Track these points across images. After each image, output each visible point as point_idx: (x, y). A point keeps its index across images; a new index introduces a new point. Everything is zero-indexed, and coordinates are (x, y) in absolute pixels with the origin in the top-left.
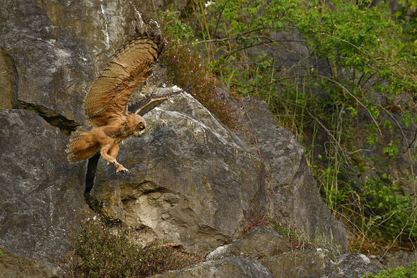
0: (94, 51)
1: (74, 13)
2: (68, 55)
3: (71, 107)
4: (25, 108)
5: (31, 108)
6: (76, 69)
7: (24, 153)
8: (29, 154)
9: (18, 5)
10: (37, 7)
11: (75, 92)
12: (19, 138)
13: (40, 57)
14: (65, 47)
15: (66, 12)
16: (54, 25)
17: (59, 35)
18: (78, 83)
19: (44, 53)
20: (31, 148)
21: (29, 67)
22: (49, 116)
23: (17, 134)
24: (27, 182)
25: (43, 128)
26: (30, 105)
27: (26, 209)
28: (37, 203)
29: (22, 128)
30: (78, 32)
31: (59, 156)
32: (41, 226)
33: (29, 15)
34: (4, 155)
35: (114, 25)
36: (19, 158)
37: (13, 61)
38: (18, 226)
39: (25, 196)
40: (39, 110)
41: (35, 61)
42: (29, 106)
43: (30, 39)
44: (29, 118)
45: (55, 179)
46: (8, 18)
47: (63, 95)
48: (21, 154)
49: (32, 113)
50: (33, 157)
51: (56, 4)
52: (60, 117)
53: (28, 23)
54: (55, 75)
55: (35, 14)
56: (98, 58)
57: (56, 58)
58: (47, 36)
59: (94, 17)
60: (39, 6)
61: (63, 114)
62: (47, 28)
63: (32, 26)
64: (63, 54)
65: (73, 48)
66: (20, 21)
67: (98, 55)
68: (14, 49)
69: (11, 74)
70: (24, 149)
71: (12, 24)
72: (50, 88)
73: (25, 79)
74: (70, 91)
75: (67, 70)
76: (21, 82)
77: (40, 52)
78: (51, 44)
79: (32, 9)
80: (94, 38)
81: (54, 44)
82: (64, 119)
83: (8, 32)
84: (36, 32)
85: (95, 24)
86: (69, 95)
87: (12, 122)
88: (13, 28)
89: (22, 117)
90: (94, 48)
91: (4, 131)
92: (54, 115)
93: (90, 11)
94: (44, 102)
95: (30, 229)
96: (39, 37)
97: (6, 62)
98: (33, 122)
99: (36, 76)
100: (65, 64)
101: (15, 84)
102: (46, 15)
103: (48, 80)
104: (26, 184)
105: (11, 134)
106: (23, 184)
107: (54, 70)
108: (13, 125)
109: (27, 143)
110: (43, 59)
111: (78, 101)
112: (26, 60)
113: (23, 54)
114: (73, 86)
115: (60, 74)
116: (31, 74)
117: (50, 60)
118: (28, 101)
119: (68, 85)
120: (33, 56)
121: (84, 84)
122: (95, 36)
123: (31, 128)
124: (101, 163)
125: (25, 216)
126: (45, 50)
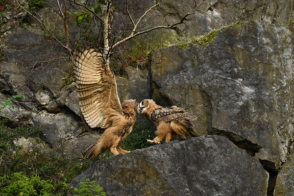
0: (273, 88)
1: (258, 57)
2: (253, 91)
3: (255, 134)
4: (218, 134)
5: (223, 134)
6: (259, 102)
7: (217, 170)
8: (221, 171)
9: (212, 51)
10: (227, 53)
11: (258, 121)
12: (214, 158)
13: (230, 93)
14: (250, 85)
15: (250, 57)
16: (241, 67)
17: (245, 75)
18: (261, 114)
19: (233, 89)
20: (223, 166)
21: (221, 101)
22: (237, 140)
23: (211, 155)
24: (220, 194)
25: (232, 150)
26: (221, 131)
29: (215, 150)
30: (260, 72)
31: (246, 173)
33: (221, 59)
34: (201, 172)
35: (290, 67)
36: (213, 174)
37: (208, 96)
40: (228, 135)
41: (226, 96)
42: (220, 133)
43: (222, 78)
44: (221, 142)
45: (242, 192)
46: (204, 62)
47: (248, 123)
48: (215, 171)
49: (223, 138)
50: (225, 174)
51: (243, 50)
52: (246, 141)
53: (220, 66)
54: (242, 107)
55: (226, 58)
56: (277, 93)
57: (242, 94)
58: (235, 76)
59: (274, 60)
60: (229, 51)
61: (249, 138)
62: (236, 69)
63: (223, 68)
64: (249, 90)
65: (256, 85)
66: (214, 64)
67: (276, 91)
68: (209, 86)
69: (207, 106)
70: (217, 167)
71: (208, 67)
72: (238, 118)
73: (218, 111)
74: (254, 120)
75: (252, 103)
76: (215, 113)
77: (230, 89)
78: (239, 82)
79: (224, 55)
80: (273, 77)
81: (242, 82)
82: (250, 143)
83: (204, 73)
84: (227, 73)
85: (275, 66)
86: (253, 123)
87: (208, 145)
88: (208, 69)
89: (216, 142)
90: (274, 86)
91: (201, 153)
92: (241, 139)
93: (270, 55)
94: (233, 129)
96: (229, 77)
97: (203, 97)
98: (224, 145)
99: (227, 108)
100: (250, 98)
101: (210, 115)
102: (235, 59)
103: (236, 111)
105: (207, 155)
107: (241, 103)
108: (209, 148)
109: (220, 162)
110: (233, 95)
111: (260, 128)
112: (219, 95)
113: (216, 90)
114: (257, 116)
115: (246, 106)
116: (223, 106)
117: (238, 95)
118: (220, 128)
119: (253, 116)
120: (224, 92)
121: (266, 115)
122: (274, 75)
123: (223, 150)
124: (279, 178)
126: (234, 87)
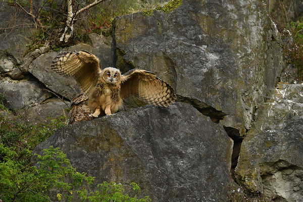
0: (238, 54)
1: (222, 24)
2: (217, 58)
3: (220, 100)
4: (182, 101)
5: (187, 101)
6: (225, 69)
7: (181, 137)
8: (186, 138)
9: (176, 18)
10: (192, 19)
11: (223, 88)
12: (178, 125)
13: (194, 60)
14: (215, 52)
15: (215, 24)
16: (205, 34)
17: (210, 42)
18: (225, 81)
19: (198, 56)
20: (187, 134)
21: (185, 68)
22: (201, 107)
23: (175, 122)
24: (184, 161)
25: (197, 118)
26: (186, 98)
27: (183, 183)
28: (192, 178)
29: (179, 117)
30: (225, 39)
31: (210, 140)
32: (195, 197)
33: (185, 25)
34: (165, 139)
35: (254, 33)
36: (177, 142)
37: (172, 63)
38: (177, 196)
39: (183, 172)
40: (193, 102)
41: (190, 63)
42: (185, 100)
43: (186, 45)
44: (186, 109)
45: (206, 159)
46: (169, 29)
47: (213, 90)
48: (179, 138)
49: (187, 105)
50: (189, 141)
51: (207, 17)
52: (211, 108)
53: (184, 32)
54: (206, 74)
55: (190, 25)
56: (241, 60)
57: (207, 61)
58: (200, 43)
59: (238, 27)
60: (194, 18)
61: (213, 105)
62: (200, 36)
63: (188, 34)
64: (213, 57)
65: (221, 52)
66: (178, 31)
67: (241, 58)
68: (174, 53)
69: (171, 73)
70: (181, 134)
71: (172, 33)
72: (202, 85)
73: (182, 77)
74: (219, 87)
75: (217, 70)
76: (179, 80)
77: (194, 55)
78: (203, 49)
79: (188, 21)
80: (238, 44)
81: (206, 49)
82: (214, 110)
83: (168, 39)
84: (191, 40)
85: (239, 32)
86: (218, 90)
87: (172, 112)
88: (172, 36)
89: (180, 109)
90: (238, 52)
91: (165, 120)
92: (205, 107)
93: (235, 22)
94: (197, 96)
95: (187, 199)
96: (193, 44)
97: (167, 64)
98: (189, 112)
99: (191, 75)
100: (215, 65)
101: (174, 82)
102: (199, 26)
103: (200, 78)
104: (183, 163)
105: (171, 122)
106: (180, 163)
107: (205, 70)
108: (173, 115)
109: (184, 129)
110: (197, 62)
111: (225, 95)
112: (184, 62)
113: (180, 57)
114: (221, 83)
115: (210, 73)
116: (187, 73)
117: (202, 62)
118: (185, 95)
119: (217, 83)
120: (188, 59)
121: (230, 82)
122: (239, 42)
123: (187, 117)
124: (244, 146)
125: (182, 189)
126: (198, 54)
